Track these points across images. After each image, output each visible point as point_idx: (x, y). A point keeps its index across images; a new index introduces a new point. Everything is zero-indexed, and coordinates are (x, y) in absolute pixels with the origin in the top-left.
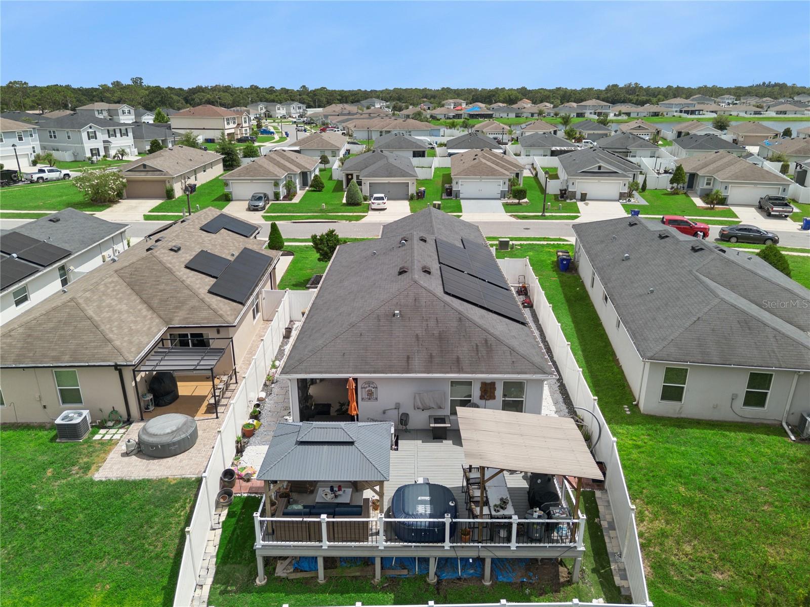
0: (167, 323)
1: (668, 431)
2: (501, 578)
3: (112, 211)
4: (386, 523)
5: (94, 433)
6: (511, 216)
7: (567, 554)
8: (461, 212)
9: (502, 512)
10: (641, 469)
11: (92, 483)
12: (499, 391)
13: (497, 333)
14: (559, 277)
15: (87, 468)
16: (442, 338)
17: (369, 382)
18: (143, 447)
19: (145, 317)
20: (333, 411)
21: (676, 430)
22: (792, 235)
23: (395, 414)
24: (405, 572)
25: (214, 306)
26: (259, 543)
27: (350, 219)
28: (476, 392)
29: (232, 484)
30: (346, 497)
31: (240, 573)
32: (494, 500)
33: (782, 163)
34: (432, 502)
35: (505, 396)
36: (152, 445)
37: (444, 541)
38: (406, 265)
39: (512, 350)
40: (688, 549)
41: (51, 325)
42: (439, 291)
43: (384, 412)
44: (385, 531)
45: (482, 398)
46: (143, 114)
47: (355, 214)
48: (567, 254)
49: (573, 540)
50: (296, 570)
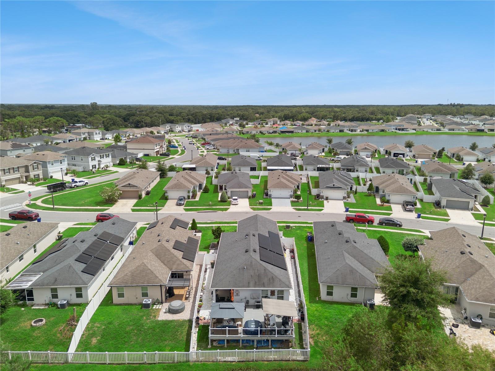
0: (171, 269)
1: (327, 306)
2: (274, 346)
3: (116, 207)
4: (243, 330)
5: (153, 306)
6: (293, 208)
7: (290, 338)
8: (272, 206)
9: (273, 327)
10: (316, 316)
11: (159, 321)
12: (276, 293)
13: (276, 274)
14: (307, 244)
15: (155, 317)
16: (259, 276)
17: (237, 290)
18: (170, 310)
19: (164, 268)
20: (226, 300)
21: (330, 305)
22: (411, 221)
23: (245, 300)
24: (248, 344)
25: (185, 263)
26: (210, 335)
27: (222, 210)
28: (269, 293)
29: (198, 321)
30: (232, 324)
31: (204, 345)
32: (271, 324)
33: (425, 177)
34: (255, 325)
35: (278, 295)
36: (174, 310)
37: (258, 335)
38: (248, 248)
39: (280, 280)
40: (324, 338)
41: (139, 272)
42: (258, 258)
43: (241, 300)
44: (243, 333)
45: (271, 295)
46: (106, 134)
47: (225, 207)
48: (311, 234)
49: (292, 334)
50: (219, 344)
